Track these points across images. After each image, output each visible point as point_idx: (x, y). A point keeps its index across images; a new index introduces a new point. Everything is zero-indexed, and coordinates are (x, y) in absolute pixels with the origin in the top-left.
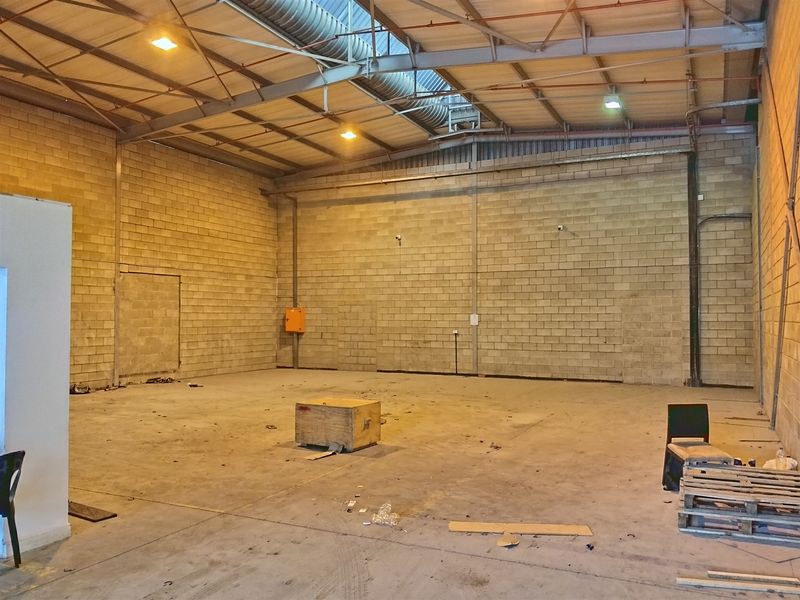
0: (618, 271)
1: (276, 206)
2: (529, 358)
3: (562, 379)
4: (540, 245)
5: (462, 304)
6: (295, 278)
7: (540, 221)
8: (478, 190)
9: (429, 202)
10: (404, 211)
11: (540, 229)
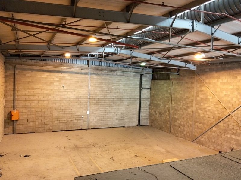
0: (125, 99)
2: (103, 123)
3: (111, 128)
5: (84, 108)
6: (14, 98)
7: (108, 85)
8: (91, 74)
10: (65, 77)
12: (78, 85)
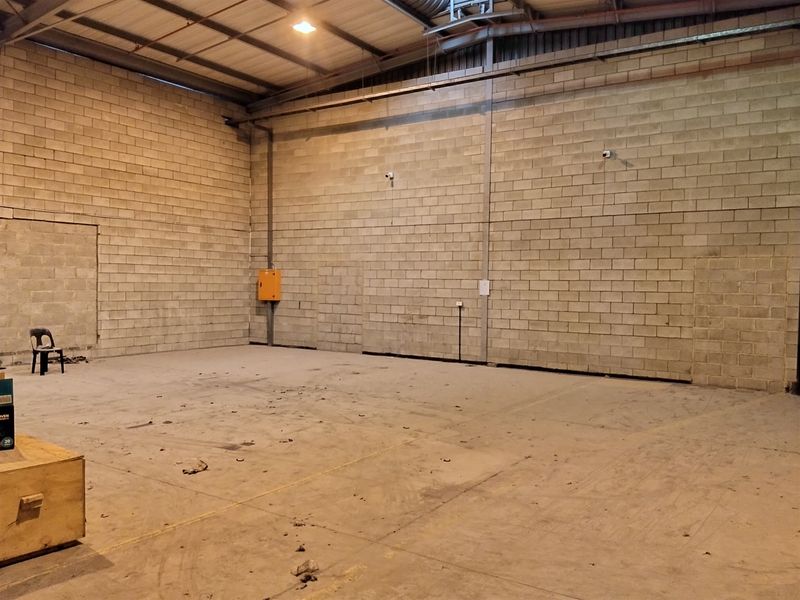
0: (689, 218)
1: (248, 140)
2: (557, 344)
3: (603, 375)
4: (577, 181)
5: (468, 266)
6: (270, 232)
7: (577, 146)
8: (494, 105)
9: (429, 125)
10: (396, 139)
11: (577, 157)
12: (444, 164)
